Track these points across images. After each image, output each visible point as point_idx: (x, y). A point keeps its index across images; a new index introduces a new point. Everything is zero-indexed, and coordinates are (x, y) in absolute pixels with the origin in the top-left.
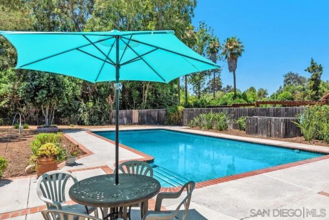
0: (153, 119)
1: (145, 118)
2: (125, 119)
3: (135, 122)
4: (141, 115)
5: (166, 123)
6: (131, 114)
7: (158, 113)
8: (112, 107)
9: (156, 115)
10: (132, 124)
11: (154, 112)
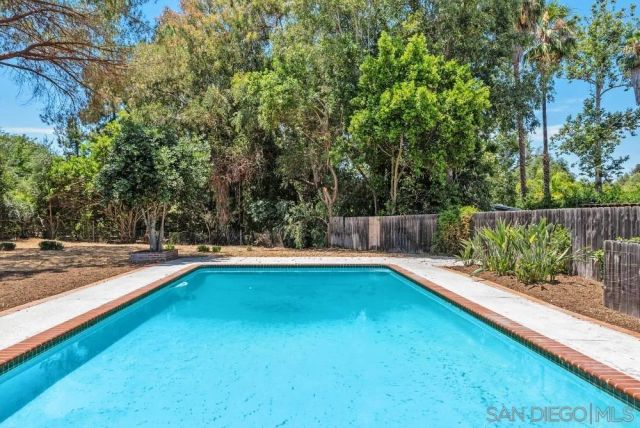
0: (410, 237)
1: (394, 236)
2: (355, 238)
3: (375, 244)
4: (385, 229)
5: (433, 248)
6: (366, 225)
7: (421, 225)
8: (330, 211)
9: (417, 229)
10: (367, 249)
11: (412, 223)
